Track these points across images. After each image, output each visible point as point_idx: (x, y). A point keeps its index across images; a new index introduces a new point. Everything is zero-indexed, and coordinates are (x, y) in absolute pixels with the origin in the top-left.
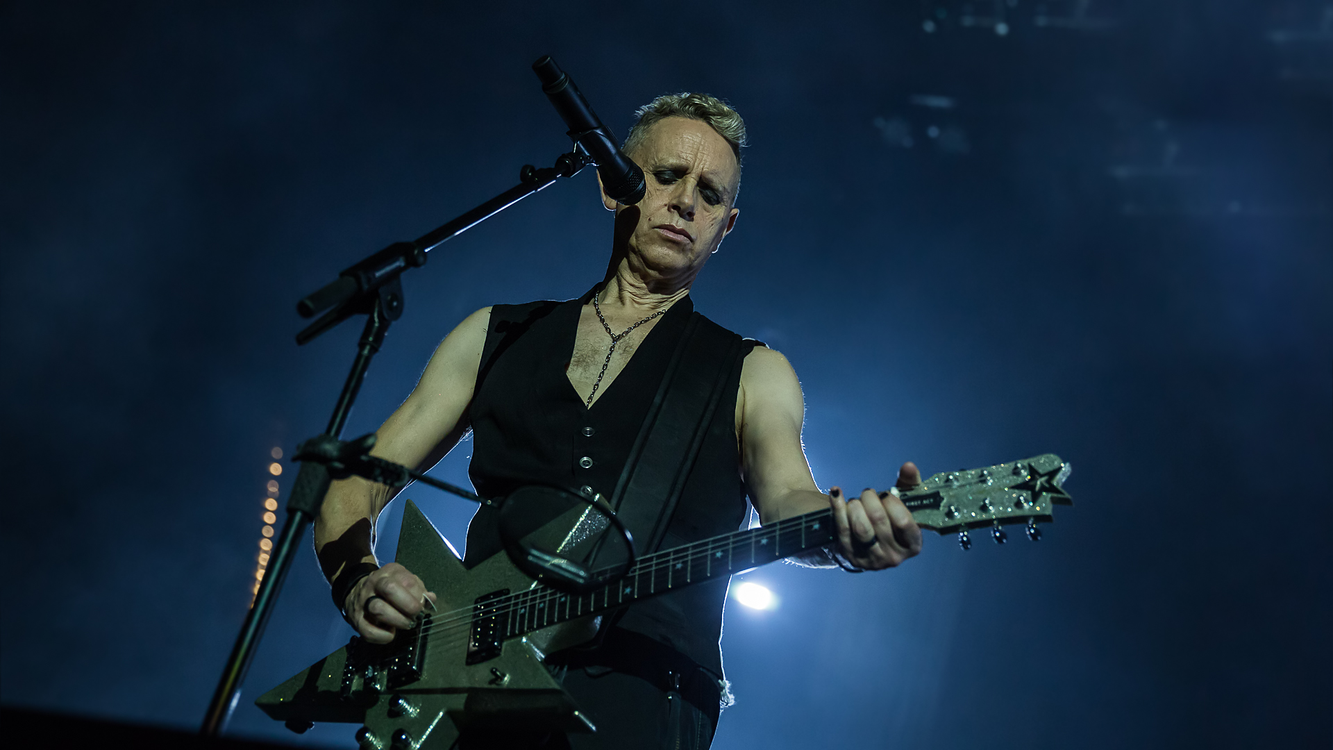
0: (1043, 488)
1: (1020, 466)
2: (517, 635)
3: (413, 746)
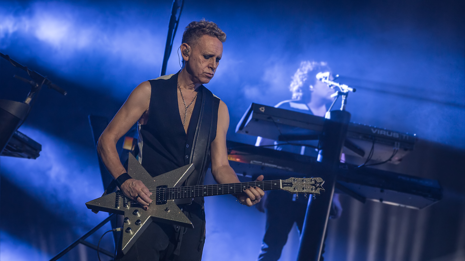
0: (318, 186)
1: (313, 180)
2: (172, 199)
3: (141, 225)
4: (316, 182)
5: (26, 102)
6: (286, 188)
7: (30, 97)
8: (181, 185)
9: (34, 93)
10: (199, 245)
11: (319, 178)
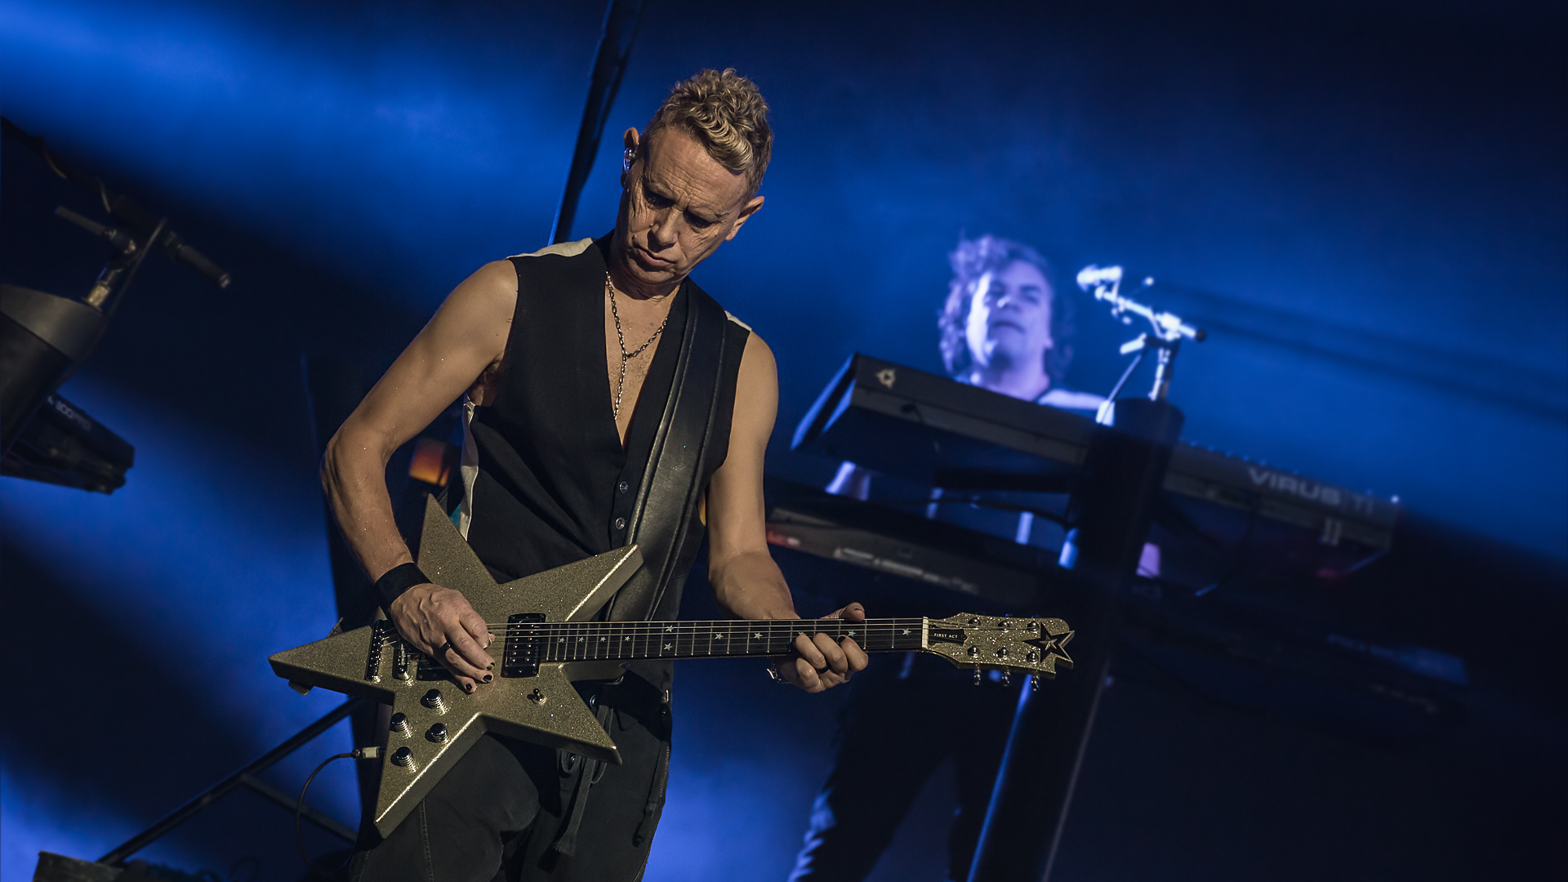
0: (1051, 649)
1: (1034, 624)
2: (555, 661)
3: (446, 741)
4: (1044, 632)
5: (91, 300)
6: (940, 649)
7: (106, 283)
8: (591, 615)
9: (119, 271)
10: (640, 825)
11: (1057, 622)
